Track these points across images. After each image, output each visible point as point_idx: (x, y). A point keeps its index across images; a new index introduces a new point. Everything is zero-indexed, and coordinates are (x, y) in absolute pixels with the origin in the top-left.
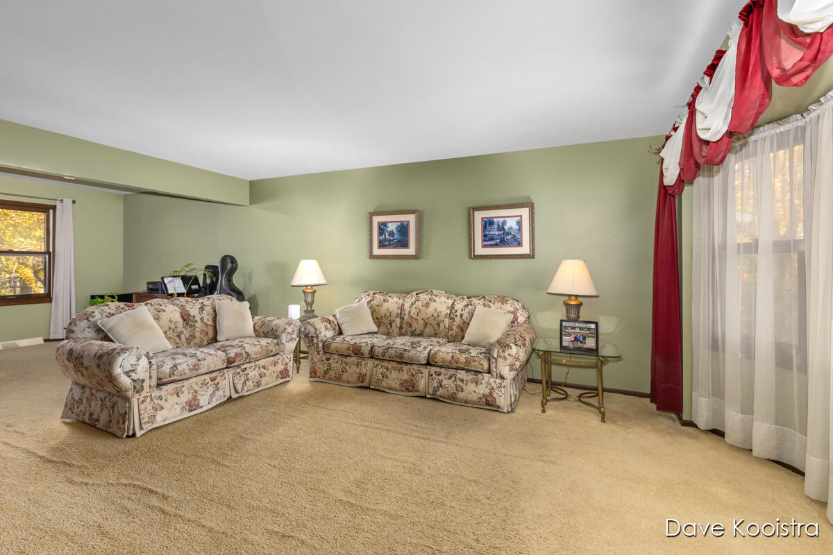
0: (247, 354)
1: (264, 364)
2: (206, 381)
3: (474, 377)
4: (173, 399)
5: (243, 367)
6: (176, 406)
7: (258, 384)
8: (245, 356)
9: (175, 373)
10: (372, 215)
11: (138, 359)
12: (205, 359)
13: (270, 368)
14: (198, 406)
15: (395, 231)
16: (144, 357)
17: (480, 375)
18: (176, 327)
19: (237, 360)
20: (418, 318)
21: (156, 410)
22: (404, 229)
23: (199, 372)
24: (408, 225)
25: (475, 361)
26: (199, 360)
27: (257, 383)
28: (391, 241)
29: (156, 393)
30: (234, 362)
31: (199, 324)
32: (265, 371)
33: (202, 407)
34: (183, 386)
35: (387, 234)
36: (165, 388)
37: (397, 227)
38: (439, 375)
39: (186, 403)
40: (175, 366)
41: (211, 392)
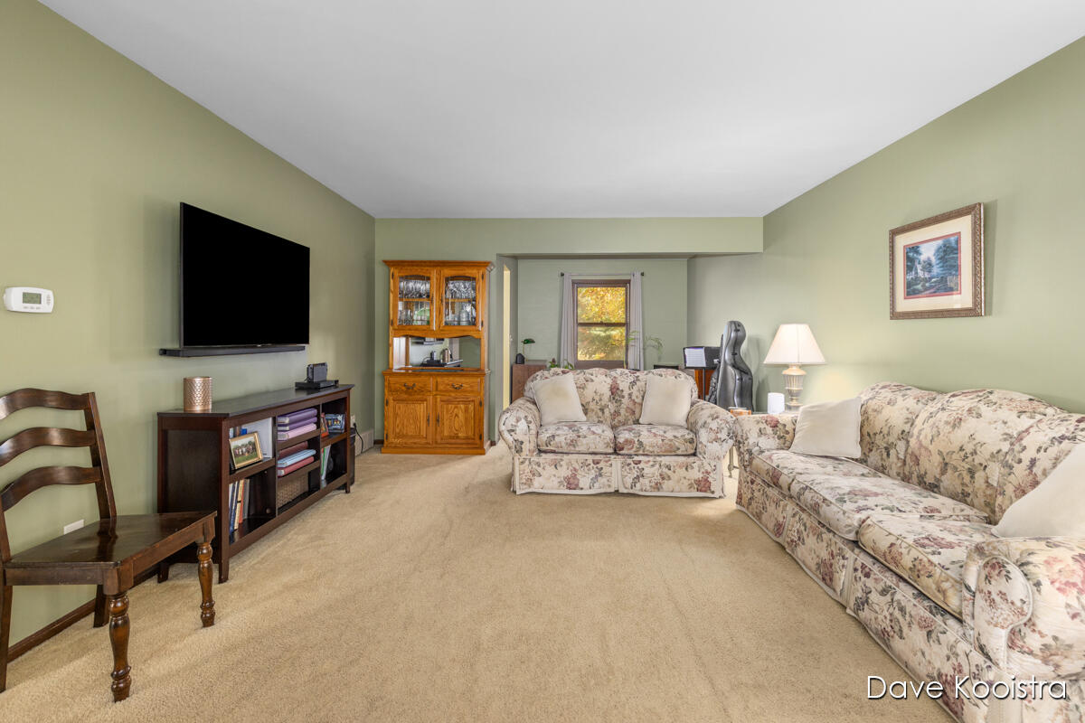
0: (641, 443)
1: (668, 463)
2: (588, 462)
3: (927, 614)
4: (551, 470)
5: (636, 458)
6: (553, 478)
7: (658, 487)
8: (636, 445)
9: (552, 443)
10: (894, 233)
11: (518, 421)
12: (585, 437)
13: (678, 470)
14: (576, 487)
15: (934, 260)
16: (523, 420)
17: (939, 619)
18: (601, 400)
19: (626, 447)
20: (931, 447)
21: (534, 475)
22: (949, 251)
23: (577, 449)
24: (958, 241)
25: (929, 576)
26: (579, 437)
27: (657, 484)
28: (926, 280)
29: (535, 459)
30: (622, 449)
31: (625, 401)
32: (669, 473)
33: (582, 489)
34: (562, 460)
35: (919, 267)
36: (543, 455)
37: (938, 250)
38: (867, 575)
39: (565, 478)
40: (553, 436)
41: (594, 476)
